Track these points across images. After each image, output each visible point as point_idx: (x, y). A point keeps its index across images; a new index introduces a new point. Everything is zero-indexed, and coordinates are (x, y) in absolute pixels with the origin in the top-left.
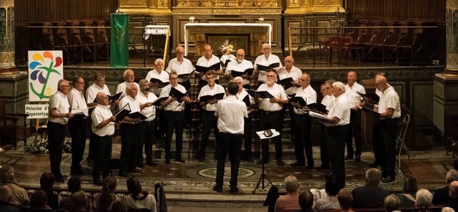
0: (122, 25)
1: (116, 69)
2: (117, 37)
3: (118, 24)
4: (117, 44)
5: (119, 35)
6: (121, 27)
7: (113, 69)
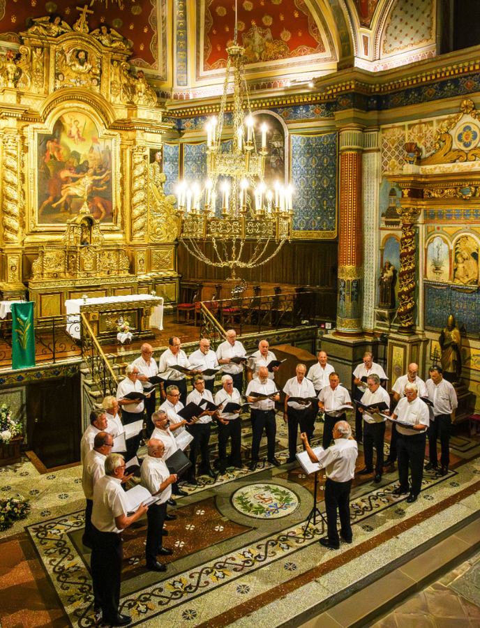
0: (26, 316)
1: (21, 372)
2: (20, 331)
3: (22, 316)
4: (20, 339)
5: (23, 329)
6: (26, 318)
7: (18, 372)
